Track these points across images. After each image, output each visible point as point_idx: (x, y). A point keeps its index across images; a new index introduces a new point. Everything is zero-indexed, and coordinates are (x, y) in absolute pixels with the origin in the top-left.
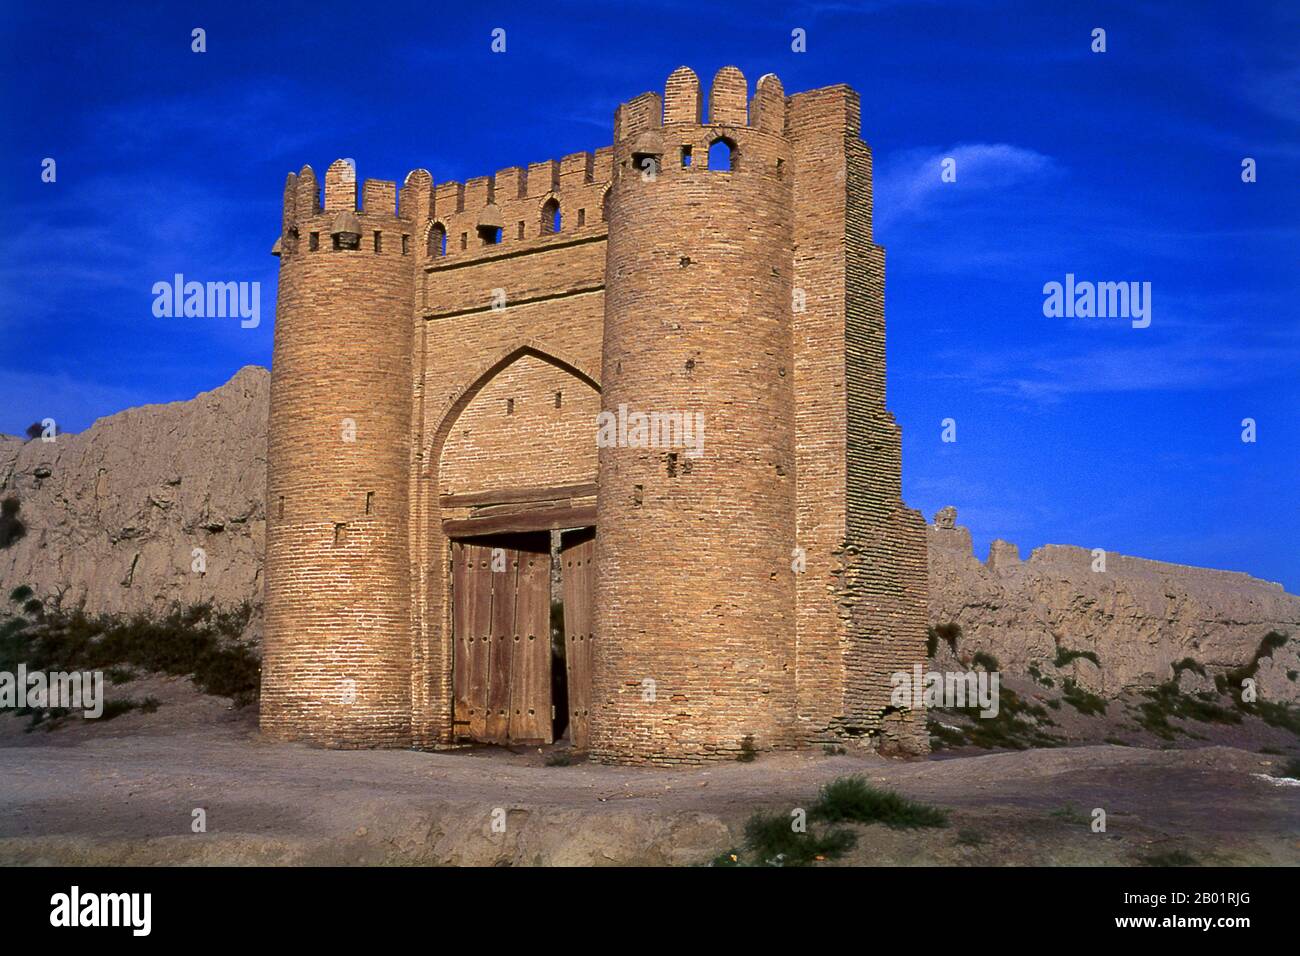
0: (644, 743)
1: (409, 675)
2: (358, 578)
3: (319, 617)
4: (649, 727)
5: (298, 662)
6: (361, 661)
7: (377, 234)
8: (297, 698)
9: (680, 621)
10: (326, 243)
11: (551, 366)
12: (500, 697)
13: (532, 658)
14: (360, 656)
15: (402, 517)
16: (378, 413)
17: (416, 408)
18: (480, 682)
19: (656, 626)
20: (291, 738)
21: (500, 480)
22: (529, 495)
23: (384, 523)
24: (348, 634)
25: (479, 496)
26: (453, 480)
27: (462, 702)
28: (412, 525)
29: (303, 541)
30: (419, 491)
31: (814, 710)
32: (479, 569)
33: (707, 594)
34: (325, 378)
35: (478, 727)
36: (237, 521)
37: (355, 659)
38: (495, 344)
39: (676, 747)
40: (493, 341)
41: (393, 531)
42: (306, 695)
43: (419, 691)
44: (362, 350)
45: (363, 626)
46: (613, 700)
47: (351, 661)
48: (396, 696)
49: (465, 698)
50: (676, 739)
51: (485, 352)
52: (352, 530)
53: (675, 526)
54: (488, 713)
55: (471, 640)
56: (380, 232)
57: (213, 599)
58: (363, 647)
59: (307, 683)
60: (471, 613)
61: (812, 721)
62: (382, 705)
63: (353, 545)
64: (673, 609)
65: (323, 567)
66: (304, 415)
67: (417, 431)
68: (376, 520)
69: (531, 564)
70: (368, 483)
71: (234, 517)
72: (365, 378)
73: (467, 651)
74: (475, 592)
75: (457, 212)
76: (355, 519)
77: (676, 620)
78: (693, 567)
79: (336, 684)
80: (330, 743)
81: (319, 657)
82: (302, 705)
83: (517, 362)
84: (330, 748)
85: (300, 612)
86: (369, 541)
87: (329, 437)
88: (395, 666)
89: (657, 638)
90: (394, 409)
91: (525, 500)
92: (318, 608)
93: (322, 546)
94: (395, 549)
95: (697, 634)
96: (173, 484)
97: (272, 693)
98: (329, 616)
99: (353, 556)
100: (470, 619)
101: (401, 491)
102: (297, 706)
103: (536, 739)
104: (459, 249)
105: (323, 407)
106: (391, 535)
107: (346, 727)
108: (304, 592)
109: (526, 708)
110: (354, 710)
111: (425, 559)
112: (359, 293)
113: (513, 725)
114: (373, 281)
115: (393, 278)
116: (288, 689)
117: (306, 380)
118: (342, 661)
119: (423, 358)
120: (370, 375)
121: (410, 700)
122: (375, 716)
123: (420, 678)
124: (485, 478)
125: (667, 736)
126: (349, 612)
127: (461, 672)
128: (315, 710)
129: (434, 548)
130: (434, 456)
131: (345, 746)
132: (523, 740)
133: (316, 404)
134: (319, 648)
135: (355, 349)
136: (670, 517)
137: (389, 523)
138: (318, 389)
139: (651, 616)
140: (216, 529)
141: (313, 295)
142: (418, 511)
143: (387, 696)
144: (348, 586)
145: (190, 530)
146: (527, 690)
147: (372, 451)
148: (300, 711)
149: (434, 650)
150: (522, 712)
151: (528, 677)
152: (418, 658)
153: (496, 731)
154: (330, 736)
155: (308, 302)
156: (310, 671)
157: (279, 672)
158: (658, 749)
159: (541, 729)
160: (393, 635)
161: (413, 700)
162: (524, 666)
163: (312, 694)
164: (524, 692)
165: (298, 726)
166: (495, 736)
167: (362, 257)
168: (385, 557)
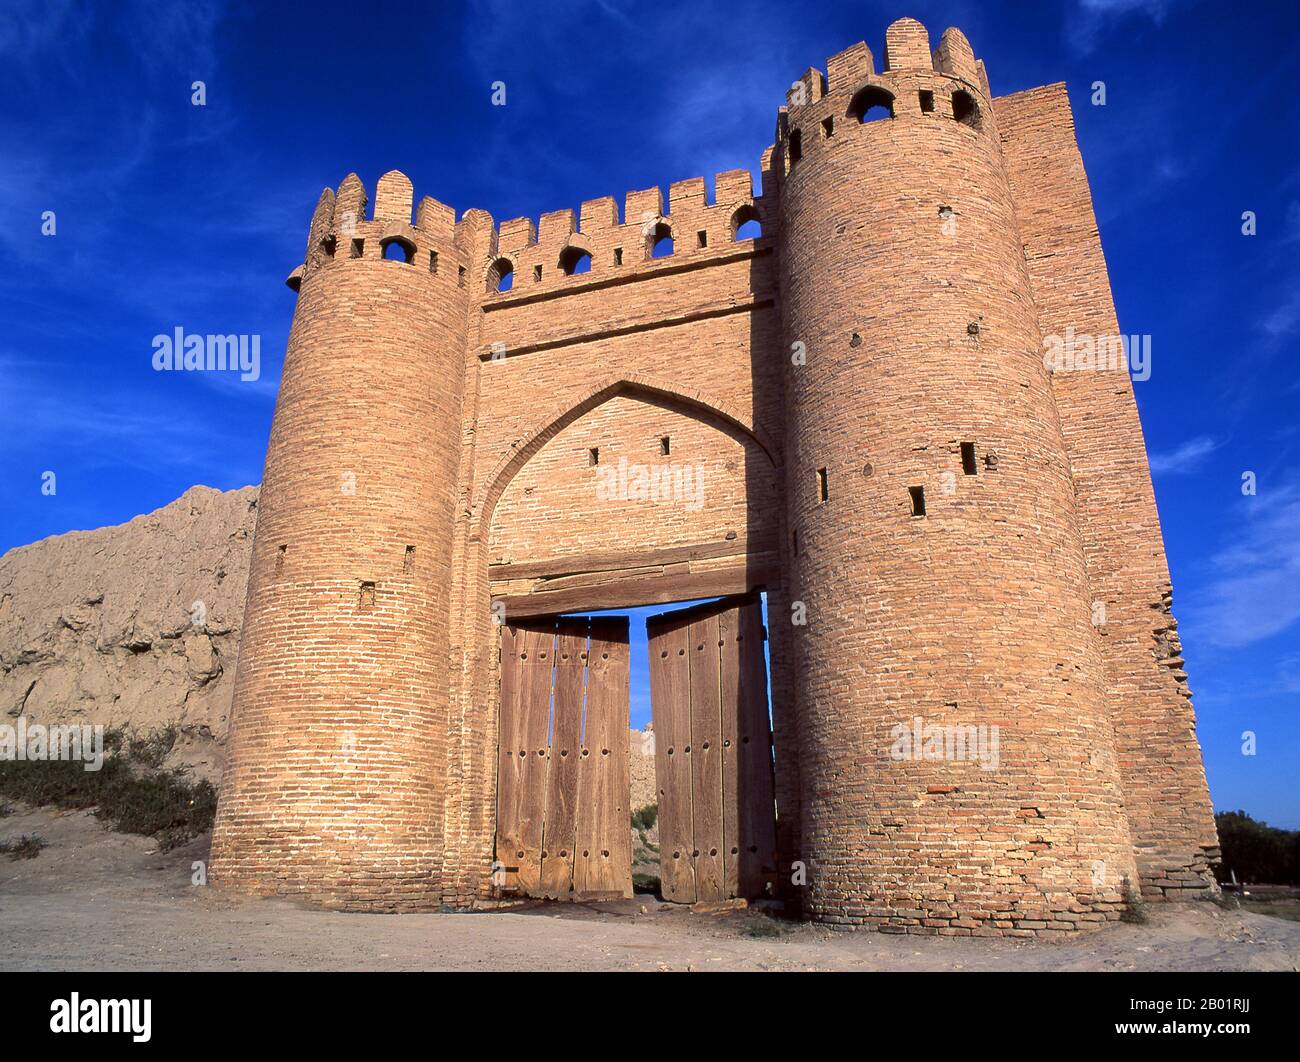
0: (978, 892)
1: (442, 800)
2: (387, 656)
3: (328, 709)
4: (984, 866)
5: (289, 776)
6: (384, 776)
7: (433, 254)
8: (282, 829)
9: (1014, 686)
10: (373, 250)
11: (652, 407)
12: (562, 831)
13: (605, 778)
14: (383, 769)
15: (443, 586)
16: (425, 451)
17: (465, 457)
18: (533, 813)
19: (975, 694)
20: (267, 893)
21: (579, 544)
22: (624, 560)
23: (425, 588)
24: (370, 735)
25: (548, 564)
26: (510, 547)
27: (507, 840)
28: (454, 597)
29: (311, 603)
30: (466, 557)
31: (1159, 837)
32: (535, 661)
33: (1045, 645)
34: (361, 397)
35: (530, 876)
36: (170, 637)
37: (378, 772)
38: (579, 381)
39: (1034, 898)
40: (576, 378)
41: (435, 601)
42: (298, 825)
43: (454, 822)
44: (411, 373)
45: (390, 725)
46: (899, 819)
47: (371, 776)
48: (426, 828)
49: (511, 834)
50: (1034, 884)
51: (564, 391)
52: (383, 592)
53: (985, 542)
54: (544, 855)
55: (523, 754)
56: (437, 254)
57: (126, 725)
58: (388, 756)
59: (301, 807)
60: (522, 719)
61: (1159, 853)
62: (408, 842)
63: (383, 612)
64: (1000, 667)
65: (336, 639)
66: (327, 442)
67: (466, 484)
68: (416, 583)
69: (605, 657)
70: (408, 534)
71: (166, 632)
72: (412, 406)
73: (516, 769)
74: (530, 691)
75: (529, 245)
76: (389, 578)
77: (1007, 685)
78: (1020, 603)
79: (345, 808)
80: (332, 900)
81: (322, 768)
82: (290, 841)
83: (604, 406)
84: (330, 909)
85: (298, 702)
86: (406, 609)
87: (361, 469)
88: (427, 786)
89: (980, 714)
90: (442, 451)
91: (619, 566)
92: (328, 697)
93: (339, 609)
94: (435, 624)
95: (1041, 707)
96: (92, 603)
97: (237, 824)
98: (342, 709)
99: (383, 627)
100: (521, 725)
101: (446, 552)
102: (282, 842)
103: (611, 892)
104: (531, 282)
105: (354, 432)
106: (432, 605)
107: (357, 875)
108: (307, 673)
109: (598, 848)
110: (371, 849)
111: (471, 642)
112: (410, 310)
113: (579, 873)
114: (427, 301)
115: (448, 306)
116: (270, 815)
117: (332, 399)
118: (358, 775)
119: (475, 400)
120: (417, 403)
121: (442, 836)
122: (398, 859)
123: (457, 804)
124: (558, 541)
125: (1017, 879)
126: (371, 703)
127: (507, 797)
128: (312, 848)
129: (482, 629)
130: (486, 515)
131: (355, 905)
132: (593, 893)
133: (345, 428)
134: (324, 754)
135: (401, 370)
136: (975, 530)
137: (432, 590)
138: (350, 410)
139: (964, 678)
140: (141, 649)
141: (352, 303)
142: (463, 581)
143: (416, 829)
144: (373, 668)
145: (106, 650)
146: (600, 823)
147: (416, 495)
148: (286, 850)
149: (477, 767)
150: (593, 853)
151: (601, 805)
152: (456, 775)
153: (555, 883)
154: (331, 890)
155: (344, 312)
156: (307, 788)
157: (254, 790)
158: (1006, 902)
159: (619, 879)
160: (427, 742)
161: (446, 836)
162: (595, 790)
163: (308, 824)
164: (595, 827)
165: (281, 875)
166: (553, 887)
167: (414, 272)
168: (424, 633)
